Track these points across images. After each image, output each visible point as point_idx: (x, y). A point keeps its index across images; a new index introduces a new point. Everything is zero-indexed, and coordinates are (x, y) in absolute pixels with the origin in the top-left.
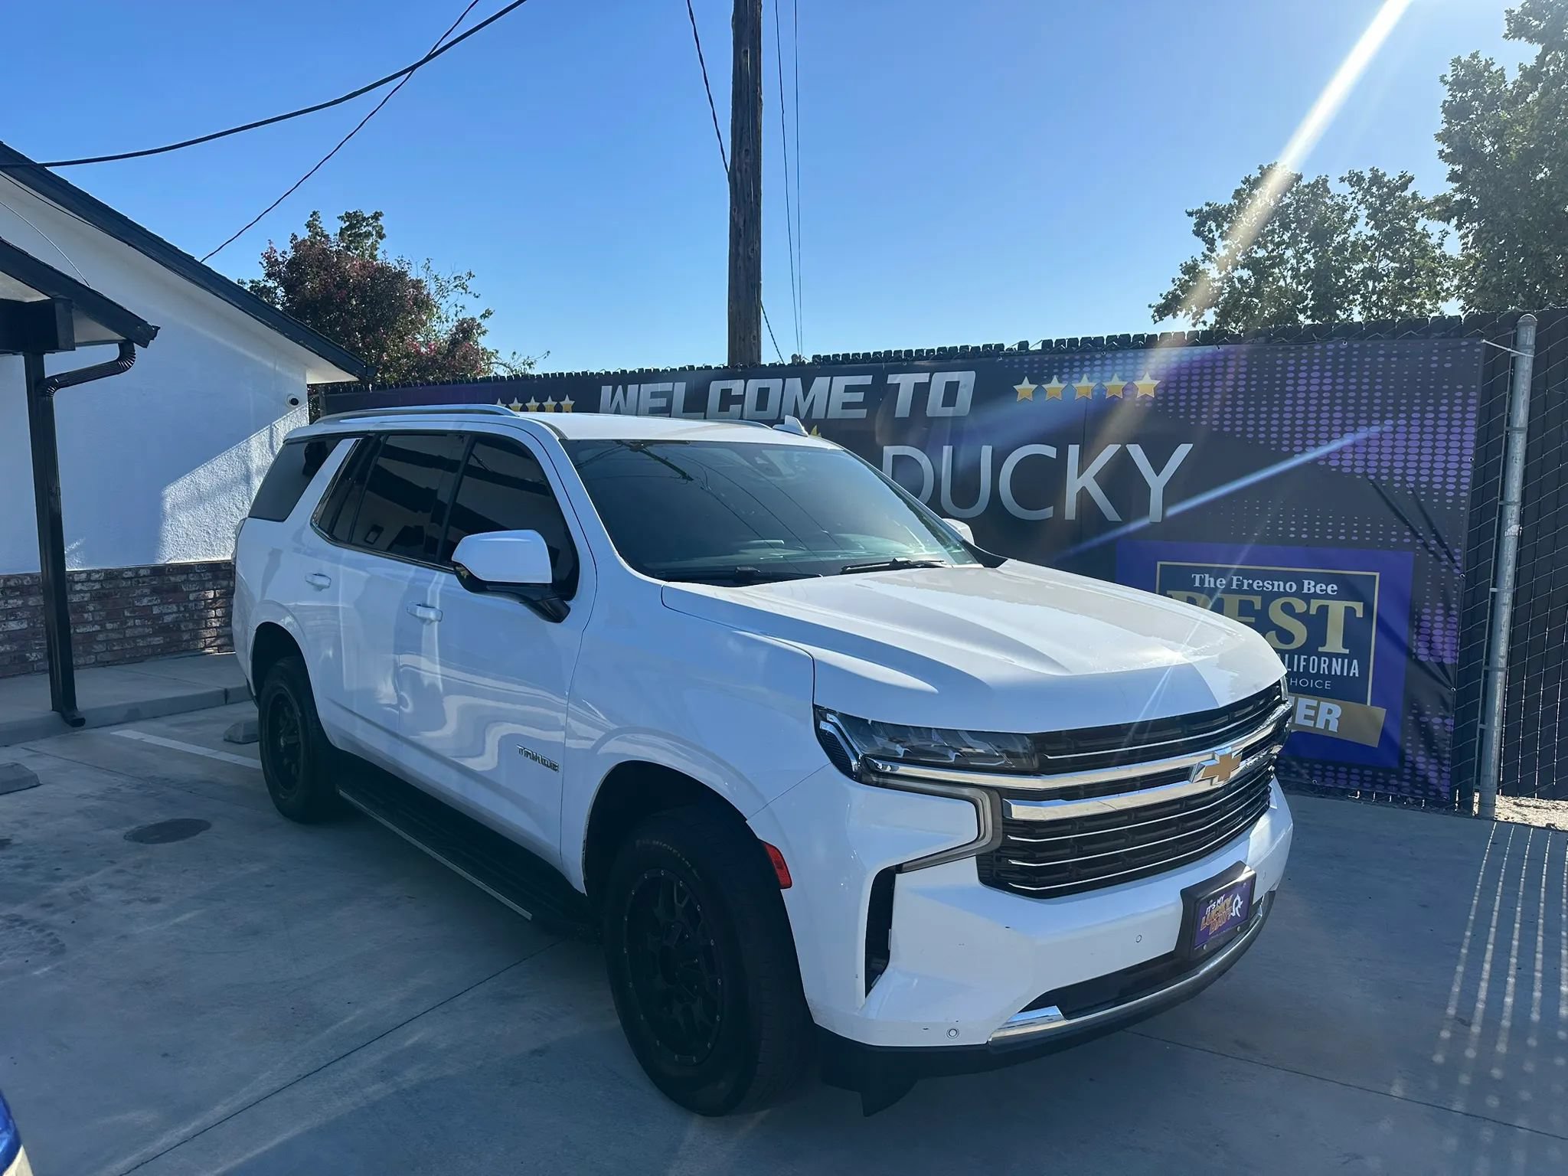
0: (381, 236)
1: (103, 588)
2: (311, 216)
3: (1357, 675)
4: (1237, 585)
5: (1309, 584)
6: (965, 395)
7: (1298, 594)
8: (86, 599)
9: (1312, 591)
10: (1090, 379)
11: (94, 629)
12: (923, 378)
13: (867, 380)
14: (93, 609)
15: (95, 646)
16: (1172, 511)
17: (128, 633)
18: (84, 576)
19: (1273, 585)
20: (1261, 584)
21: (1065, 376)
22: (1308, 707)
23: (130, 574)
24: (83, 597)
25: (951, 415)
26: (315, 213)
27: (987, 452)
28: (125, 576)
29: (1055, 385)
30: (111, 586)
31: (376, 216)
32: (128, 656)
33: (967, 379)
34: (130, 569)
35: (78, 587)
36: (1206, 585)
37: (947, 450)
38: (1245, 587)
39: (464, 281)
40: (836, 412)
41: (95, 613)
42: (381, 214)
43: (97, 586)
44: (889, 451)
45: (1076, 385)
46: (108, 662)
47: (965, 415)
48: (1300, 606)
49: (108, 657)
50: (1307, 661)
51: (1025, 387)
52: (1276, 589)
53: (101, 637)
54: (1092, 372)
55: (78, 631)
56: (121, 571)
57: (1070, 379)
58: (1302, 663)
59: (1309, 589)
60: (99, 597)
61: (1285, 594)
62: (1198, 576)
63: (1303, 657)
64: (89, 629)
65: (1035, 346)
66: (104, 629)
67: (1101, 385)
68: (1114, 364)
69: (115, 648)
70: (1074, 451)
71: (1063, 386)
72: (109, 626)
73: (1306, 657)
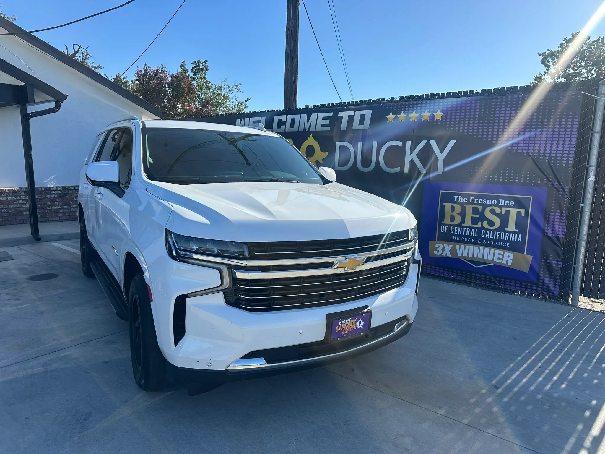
0: (207, 70)
1: (62, 193)
2: (182, 63)
3: (521, 241)
4: (472, 201)
5: (502, 201)
6: (367, 120)
7: (497, 205)
8: (56, 197)
9: (503, 204)
10: (416, 113)
11: (59, 208)
12: (352, 113)
13: (330, 114)
14: (58, 200)
15: (59, 214)
16: (446, 169)
17: (72, 210)
18: (55, 188)
19: (487, 201)
20: (482, 201)
21: (406, 112)
22: (499, 254)
23: (72, 188)
24: (55, 196)
25: (362, 129)
26: (183, 61)
27: (375, 143)
28: (70, 189)
29: (402, 116)
30: (65, 193)
31: (205, 62)
32: (71, 218)
33: (368, 113)
34: (72, 187)
35: (53, 192)
36: (459, 201)
37: (360, 143)
38: (475, 202)
39: (238, 87)
40: (319, 128)
41: (59, 202)
42: (207, 61)
43: (60, 192)
44: (338, 144)
45: (410, 115)
46: (64, 220)
47: (367, 129)
48: (498, 210)
49: (64, 218)
50: (500, 234)
51: (391, 116)
52: (488, 203)
53: (61, 211)
54: (417, 109)
55: (53, 208)
56: (69, 187)
57: (408, 113)
58: (498, 235)
59: (502, 203)
60: (61, 196)
61: (492, 205)
62: (456, 197)
63: (498, 232)
64: (57, 208)
65: (397, 98)
66: (62, 208)
67: (420, 115)
68: (425, 106)
69: (67, 215)
70: (409, 143)
71: (405, 115)
72: (64, 207)
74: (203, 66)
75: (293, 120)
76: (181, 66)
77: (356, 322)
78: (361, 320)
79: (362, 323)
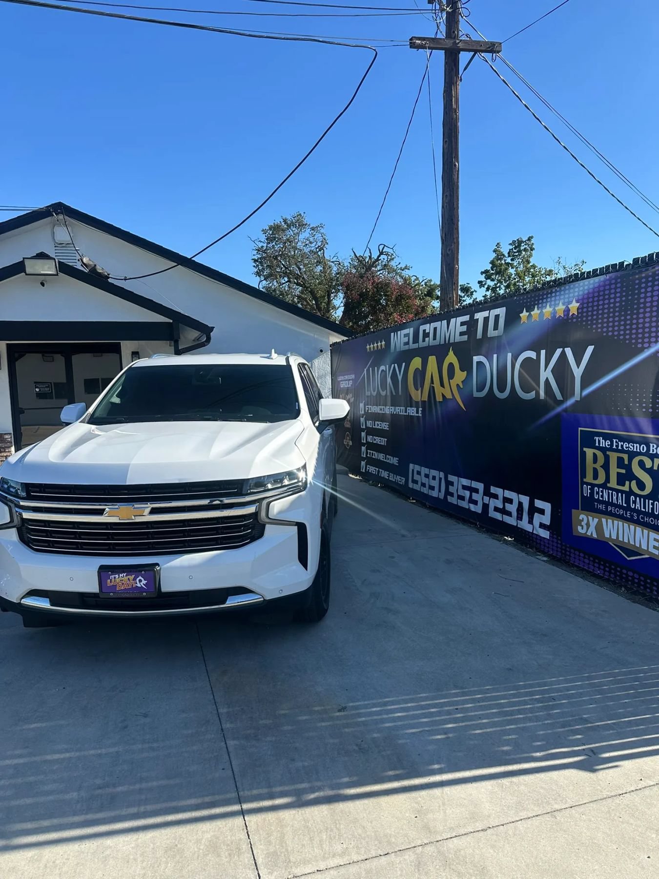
4: (616, 446)
5: (653, 446)
6: (502, 322)
7: (647, 454)
9: (655, 452)
10: (550, 306)
12: (485, 314)
13: (466, 318)
16: (586, 392)
19: (633, 446)
20: (627, 446)
21: (540, 305)
22: (654, 540)
25: (497, 335)
27: (509, 355)
29: (536, 312)
31: (529, 239)
33: (501, 311)
36: (601, 445)
37: (495, 356)
38: (620, 448)
40: (458, 339)
42: (532, 237)
44: (476, 359)
45: (544, 311)
47: (501, 334)
48: (648, 463)
50: (653, 504)
51: (524, 314)
52: (635, 450)
54: (551, 301)
57: (542, 308)
58: (651, 506)
59: (653, 451)
61: (640, 454)
62: (597, 438)
63: (650, 501)
67: (554, 309)
68: (560, 295)
70: (543, 352)
71: (539, 312)
73: (652, 502)
74: (525, 245)
75: (435, 329)
76: (495, 251)
77: (135, 579)
78: (140, 578)
79: (144, 582)
